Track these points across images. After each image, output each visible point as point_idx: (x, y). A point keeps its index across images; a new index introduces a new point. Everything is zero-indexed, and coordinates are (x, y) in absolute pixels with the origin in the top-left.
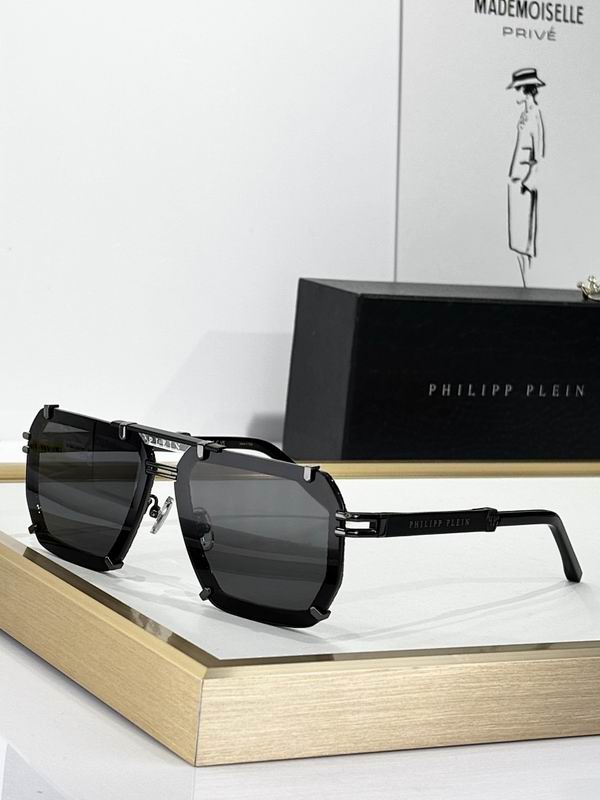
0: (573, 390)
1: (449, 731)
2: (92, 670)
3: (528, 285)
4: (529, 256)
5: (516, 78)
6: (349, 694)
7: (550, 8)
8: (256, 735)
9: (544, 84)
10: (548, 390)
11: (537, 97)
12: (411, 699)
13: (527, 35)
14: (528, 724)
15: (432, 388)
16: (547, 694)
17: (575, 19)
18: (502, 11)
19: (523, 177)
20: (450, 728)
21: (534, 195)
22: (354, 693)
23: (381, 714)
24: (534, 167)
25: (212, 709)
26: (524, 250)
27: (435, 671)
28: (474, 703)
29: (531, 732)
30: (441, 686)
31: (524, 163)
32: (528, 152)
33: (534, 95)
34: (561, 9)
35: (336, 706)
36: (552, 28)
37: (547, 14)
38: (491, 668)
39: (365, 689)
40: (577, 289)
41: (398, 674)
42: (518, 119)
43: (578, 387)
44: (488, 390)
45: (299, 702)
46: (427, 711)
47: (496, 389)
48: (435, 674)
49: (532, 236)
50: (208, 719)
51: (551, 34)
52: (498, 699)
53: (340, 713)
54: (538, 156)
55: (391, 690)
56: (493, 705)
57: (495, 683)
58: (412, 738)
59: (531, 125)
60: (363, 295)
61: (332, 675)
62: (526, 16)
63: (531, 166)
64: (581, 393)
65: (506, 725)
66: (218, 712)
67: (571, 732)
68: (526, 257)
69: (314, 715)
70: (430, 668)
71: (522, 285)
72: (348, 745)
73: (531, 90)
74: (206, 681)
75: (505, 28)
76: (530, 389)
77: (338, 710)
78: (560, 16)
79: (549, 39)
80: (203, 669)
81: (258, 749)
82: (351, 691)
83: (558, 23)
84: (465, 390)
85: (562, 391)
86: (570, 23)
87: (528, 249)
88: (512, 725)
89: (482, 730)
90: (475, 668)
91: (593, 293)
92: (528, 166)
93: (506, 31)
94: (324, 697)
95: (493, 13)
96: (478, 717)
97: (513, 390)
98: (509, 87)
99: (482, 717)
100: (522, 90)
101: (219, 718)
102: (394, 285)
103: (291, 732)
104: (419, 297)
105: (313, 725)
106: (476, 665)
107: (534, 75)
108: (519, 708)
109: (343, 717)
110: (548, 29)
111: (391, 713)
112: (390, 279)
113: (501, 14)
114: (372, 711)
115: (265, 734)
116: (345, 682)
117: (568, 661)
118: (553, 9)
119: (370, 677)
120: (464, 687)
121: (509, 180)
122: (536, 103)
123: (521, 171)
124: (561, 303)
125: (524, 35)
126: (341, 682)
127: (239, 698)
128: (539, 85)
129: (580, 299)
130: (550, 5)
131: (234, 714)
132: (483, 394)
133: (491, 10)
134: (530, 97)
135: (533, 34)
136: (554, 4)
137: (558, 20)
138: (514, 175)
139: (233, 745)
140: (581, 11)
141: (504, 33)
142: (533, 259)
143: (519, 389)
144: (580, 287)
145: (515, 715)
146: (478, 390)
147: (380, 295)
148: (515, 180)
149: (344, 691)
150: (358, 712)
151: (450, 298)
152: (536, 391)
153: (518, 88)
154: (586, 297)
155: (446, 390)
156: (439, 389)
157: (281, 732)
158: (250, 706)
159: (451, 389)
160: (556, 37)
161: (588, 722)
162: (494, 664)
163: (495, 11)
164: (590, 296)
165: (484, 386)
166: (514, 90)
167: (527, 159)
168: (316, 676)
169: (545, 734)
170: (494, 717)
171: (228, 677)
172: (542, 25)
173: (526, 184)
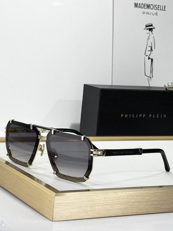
0: (163, 116)
1: (125, 211)
2: (23, 194)
3: (150, 86)
4: (151, 78)
5: (146, 26)
6: (96, 200)
7: (156, 6)
8: (70, 212)
9: (154, 28)
10: (155, 116)
11: (153, 32)
12: (115, 202)
13: (150, 14)
14: (148, 209)
15: (122, 115)
16: (153, 201)
17: (163, 9)
18: (142, 7)
19: (149, 55)
20: (125, 210)
21: (152, 60)
22: (98, 200)
23: (106, 206)
24: (152, 52)
25: (57, 205)
26: (149, 76)
27: (121, 194)
28: (132, 203)
29: (149, 211)
30: (123, 198)
31: (149, 51)
32: (150, 48)
33: (152, 31)
34: (159, 6)
35: (93, 204)
36: (157, 12)
37: (155, 8)
38: (137, 193)
39: (101, 199)
40: (164, 87)
41: (111, 195)
42: (147, 38)
43: (164, 115)
44: (138, 116)
45: (82, 203)
46: (119, 205)
47: (140, 115)
48: (121, 195)
49: (151, 72)
50: (56, 208)
51: (156, 14)
52: (140, 202)
53: (94, 206)
54: (153, 49)
55: (108, 199)
56: (138, 204)
57: (138, 197)
58: (114, 213)
59: (151, 40)
60: (102, 89)
61: (91, 195)
62: (149, 9)
63: (151, 52)
64: (165, 117)
65: (142, 209)
66: (59, 206)
67: (160, 212)
68: (150, 78)
69: (86, 207)
70: (120, 193)
71: (149, 86)
72: (96, 215)
73: (151, 30)
74: (55, 197)
75: (143, 12)
76: (150, 115)
77: (93, 205)
78: (159, 8)
79: (156, 15)
80: (55, 194)
81: (70, 216)
82: (97, 200)
83: (159, 11)
84: (131, 116)
85: (160, 116)
86: (162, 11)
87: (150, 76)
88: (143, 209)
89: (135, 211)
90: (132, 193)
91: (169, 88)
92: (150, 52)
93: (144, 13)
94: (89, 201)
95: (140, 8)
96: (133, 207)
97: (146, 116)
98: (145, 29)
99: (135, 207)
100: (148, 30)
101: (59, 207)
102: (112, 86)
103: (80, 211)
104: (118, 89)
105: (86, 209)
106: (133, 192)
107: (152, 25)
108: (145, 205)
109: (95, 207)
110: (156, 12)
111: (108, 206)
112: (110, 84)
113: (142, 8)
114: (103, 205)
115: (72, 212)
116: (95, 197)
117: (159, 191)
118: (157, 7)
119: (102, 196)
120: (129, 199)
121: (145, 56)
122: (152, 34)
123: (148, 53)
124: (159, 91)
125: (149, 14)
126: (94, 197)
127: (65, 202)
128: (153, 28)
129: (165, 90)
130: (156, 5)
131: (64, 206)
132: (137, 117)
133: (139, 7)
134: (151, 32)
135: (151, 14)
136: (157, 5)
137: (159, 10)
138: (146, 54)
139: (63, 215)
140: (165, 7)
141: (143, 13)
142: (152, 79)
143: (147, 115)
144: (165, 86)
145: (144, 207)
146: (135, 116)
147: (107, 89)
148: (146, 56)
149: (95, 200)
150: (99, 206)
151: (127, 89)
152: (152, 116)
153: (147, 29)
154: (166, 89)
155: (126, 116)
156: (124, 115)
157: (77, 211)
158: (68, 204)
159: (128, 116)
160: (158, 14)
161: (165, 209)
162: (138, 192)
163: (140, 7)
164: (168, 89)
165: (137, 115)
166: (146, 30)
167: (150, 50)
168: (87, 195)
169: (153, 212)
170: (138, 207)
171: (62, 196)
172: (154, 11)
173: (149, 57)
